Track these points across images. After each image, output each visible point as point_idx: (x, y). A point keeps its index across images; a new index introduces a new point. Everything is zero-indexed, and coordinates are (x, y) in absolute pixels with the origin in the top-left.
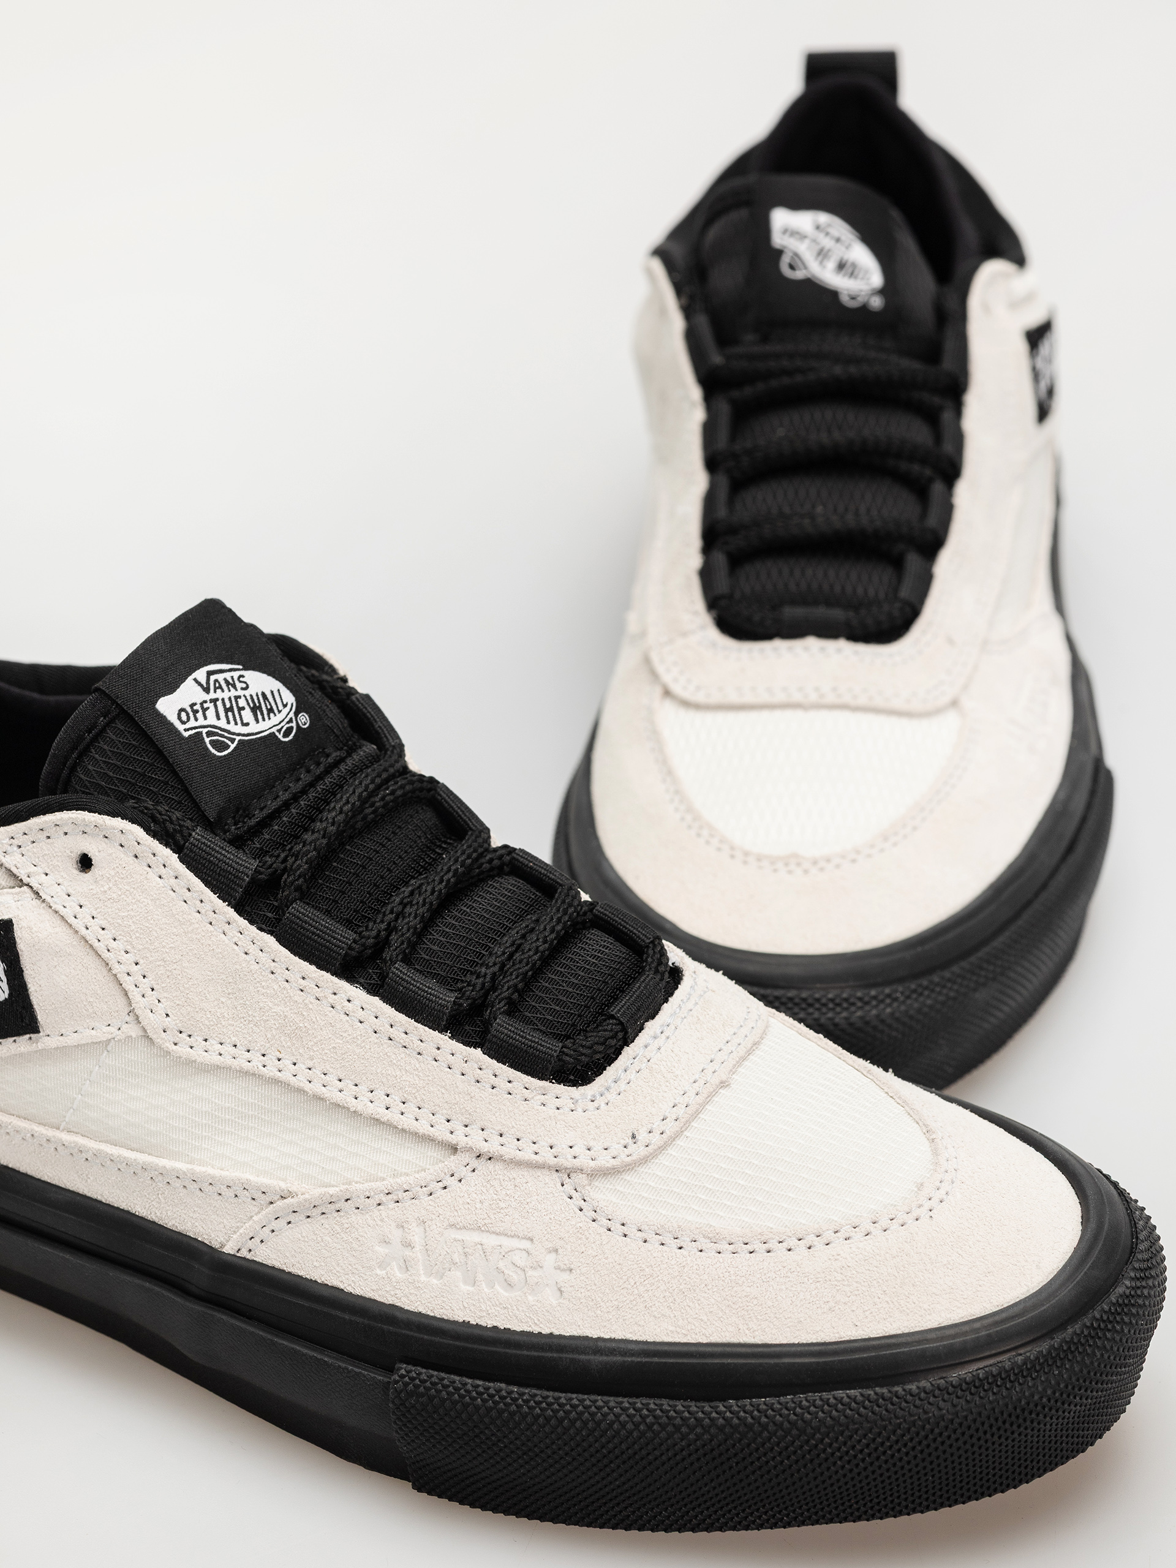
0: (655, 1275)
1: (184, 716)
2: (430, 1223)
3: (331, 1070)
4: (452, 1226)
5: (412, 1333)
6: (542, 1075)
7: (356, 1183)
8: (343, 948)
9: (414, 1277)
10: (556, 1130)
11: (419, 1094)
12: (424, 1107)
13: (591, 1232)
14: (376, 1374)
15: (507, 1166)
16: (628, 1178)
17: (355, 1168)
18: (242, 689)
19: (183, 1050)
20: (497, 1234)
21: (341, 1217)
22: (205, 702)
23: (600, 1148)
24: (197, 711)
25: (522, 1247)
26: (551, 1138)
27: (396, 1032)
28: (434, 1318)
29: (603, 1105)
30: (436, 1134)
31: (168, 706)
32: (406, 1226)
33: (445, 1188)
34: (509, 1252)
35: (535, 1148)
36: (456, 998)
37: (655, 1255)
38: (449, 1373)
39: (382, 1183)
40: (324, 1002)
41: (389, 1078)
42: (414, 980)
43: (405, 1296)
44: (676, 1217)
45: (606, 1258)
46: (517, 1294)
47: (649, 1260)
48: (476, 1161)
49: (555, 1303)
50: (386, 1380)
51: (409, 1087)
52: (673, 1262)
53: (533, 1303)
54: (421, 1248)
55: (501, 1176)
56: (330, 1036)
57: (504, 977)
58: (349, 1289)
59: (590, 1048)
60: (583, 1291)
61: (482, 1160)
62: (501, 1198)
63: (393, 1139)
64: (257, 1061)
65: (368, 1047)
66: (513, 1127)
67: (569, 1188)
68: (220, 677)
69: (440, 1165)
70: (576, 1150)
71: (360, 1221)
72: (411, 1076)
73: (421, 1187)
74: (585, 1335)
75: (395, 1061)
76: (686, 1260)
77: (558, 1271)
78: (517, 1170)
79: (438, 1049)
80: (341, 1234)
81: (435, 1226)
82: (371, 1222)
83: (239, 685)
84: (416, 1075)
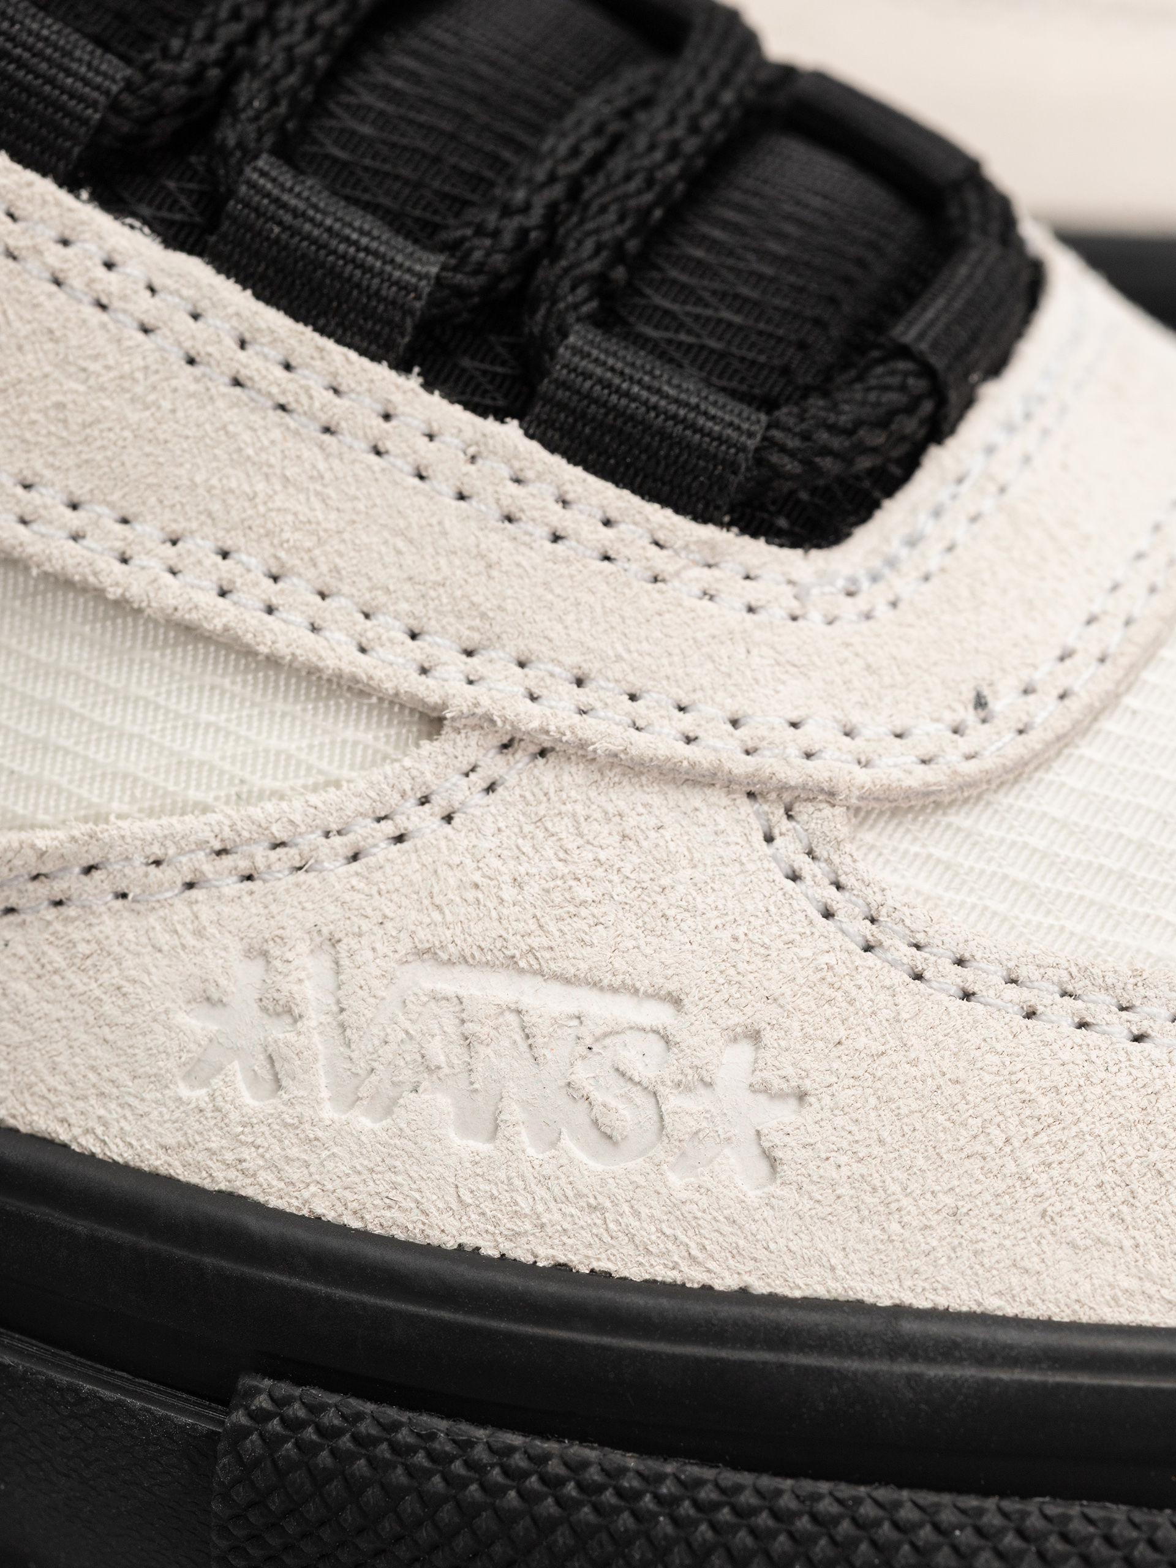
0: (1069, 1119)
2: (353, 943)
3: (48, 473)
4: (425, 953)
5: (295, 1282)
6: (707, 506)
7: (119, 817)
8: (94, 105)
9: (299, 1108)
10: (748, 673)
11: (326, 554)
12: (339, 593)
13: (862, 982)
14: (172, 1407)
15: (597, 776)
16: (967, 823)
17: (115, 775)
20: (568, 981)
21: (67, 920)
23: (882, 730)
25: (646, 1022)
26: (733, 696)
27: (258, 363)
28: (364, 1235)
29: (882, 610)
30: (379, 674)
32: (275, 951)
33: (400, 839)
34: (606, 1035)
35: (686, 723)
36: (444, 268)
37: (1065, 1056)
38: (412, 1409)
39: (203, 819)
40: (33, 265)
41: (231, 500)
42: (315, 207)
43: (273, 1167)
44: (1116, 946)
45: (914, 1063)
46: (631, 1165)
47: (1046, 1071)
48: (500, 760)
49: (753, 1196)
50: (205, 1426)
51: (296, 529)
52: (1123, 1079)
53: (684, 1195)
54: (323, 1019)
55: (579, 808)
56: (47, 369)
57: (581, 222)
58: (89, 1144)
59: (849, 432)
60: (843, 1159)
61: (520, 758)
62: (579, 873)
63: (238, 688)
65: (166, 405)
66: (619, 658)
67: (788, 847)
69: (388, 769)
70: (811, 734)
71: (130, 936)
72: (302, 497)
73: (327, 835)
74: (852, 1296)
75: (250, 451)
76: (1162, 1076)
77: (762, 1098)
78: (628, 789)
79: (387, 417)
80: (69, 974)
81: (369, 955)
82: (163, 939)
84: (317, 494)
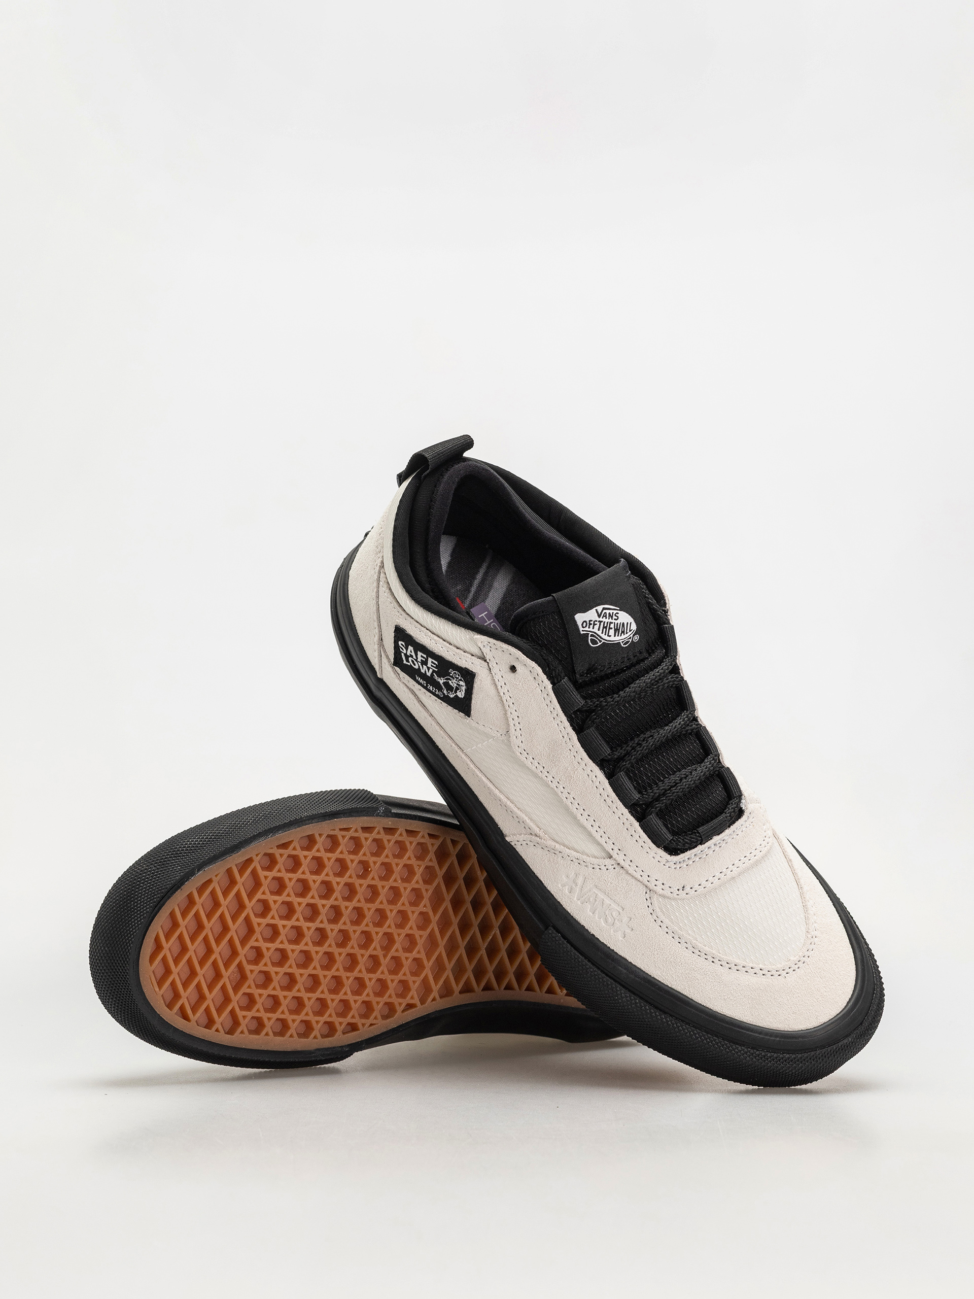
1: (584, 625)
2: (588, 879)
3: (577, 799)
4: (596, 886)
10: (654, 870)
11: (607, 828)
12: (606, 834)
13: (648, 918)
15: (628, 875)
16: (673, 904)
18: (615, 619)
19: (523, 758)
21: (555, 857)
22: (596, 621)
23: (668, 886)
24: (591, 624)
25: (618, 910)
26: (650, 873)
29: (677, 867)
30: (606, 847)
31: (580, 618)
32: (578, 875)
33: (600, 869)
34: (612, 909)
35: (642, 873)
36: (639, 797)
37: (668, 940)
41: (598, 815)
44: (684, 929)
46: (607, 927)
47: (665, 941)
48: (617, 866)
49: (620, 939)
50: (543, 930)
51: (604, 823)
52: (673, 947)
54: (580, 887)
55: (623, 877)
60: (633, 940)
62: (620, 886)
64: (550, 778)
65: (595, 798)
66: (637, 861)
67: (647, 896)
68: (608, 611)
69: (602, 860)
70: (658, 882)
71: (562, 863)
73: (591, 864)
75: (603, 810)
77: (627, 927)
78: (631, 878)
79: (622, 814)
80: (552, 863)
82: (565, 866)
83: (614, 617)
84: (609, 820)
